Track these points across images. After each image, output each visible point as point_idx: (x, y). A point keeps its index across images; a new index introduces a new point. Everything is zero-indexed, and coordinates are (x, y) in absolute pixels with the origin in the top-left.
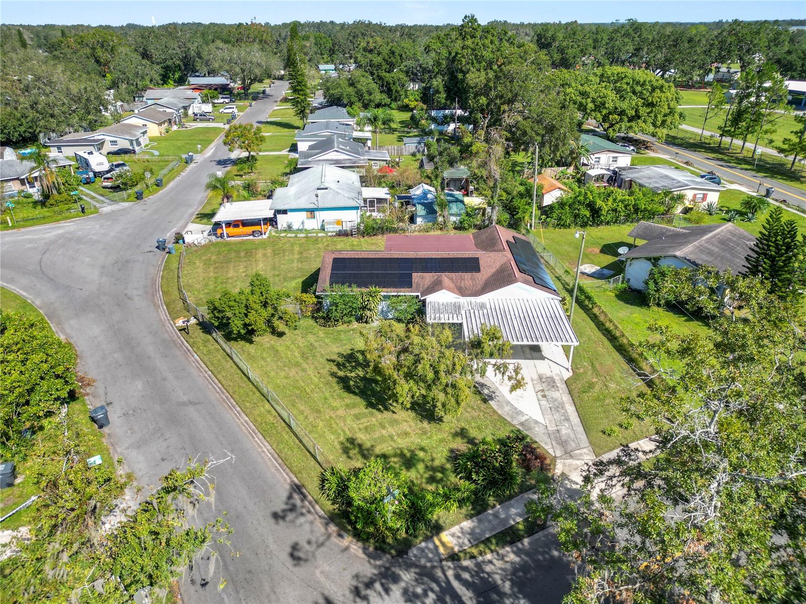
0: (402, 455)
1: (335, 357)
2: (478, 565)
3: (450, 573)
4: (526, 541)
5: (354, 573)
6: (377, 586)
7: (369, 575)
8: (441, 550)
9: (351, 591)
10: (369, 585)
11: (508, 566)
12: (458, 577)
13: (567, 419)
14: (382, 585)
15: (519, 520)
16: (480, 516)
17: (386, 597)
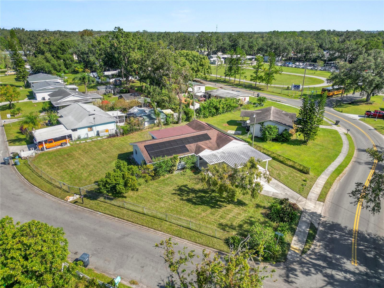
0: (246, 223)
1: (174, 192)
2: (312, 251)
3: (307, 258)
4: (317, 236)
5: (278, 275)
6: (291, 275)
7: (284, 273)
8: (297, 251)
9: (285, 282)
10: (288, 276)
11: (321, 247)
12: (311, 258)
13: (284, 189)
14: (292, 274)
15: (308, 230)
16: (296, 234)
17: (298, 278)
